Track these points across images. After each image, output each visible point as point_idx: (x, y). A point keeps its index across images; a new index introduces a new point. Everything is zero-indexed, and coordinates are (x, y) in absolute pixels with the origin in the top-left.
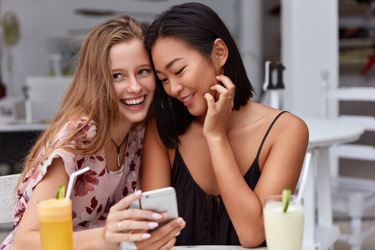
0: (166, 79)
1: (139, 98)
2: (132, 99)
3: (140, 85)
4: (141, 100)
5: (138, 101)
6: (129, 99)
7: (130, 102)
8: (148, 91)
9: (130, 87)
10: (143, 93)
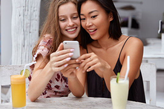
0: (84, 19)
1: (73, 28)
2: (70, 29)
3: (73, 22)
4: (74, 29)
5: (73, 30)
6: (69, 29)
7: (70, 30)
8: (77, 25)
9: (68, 24)
10: (75, 26)
